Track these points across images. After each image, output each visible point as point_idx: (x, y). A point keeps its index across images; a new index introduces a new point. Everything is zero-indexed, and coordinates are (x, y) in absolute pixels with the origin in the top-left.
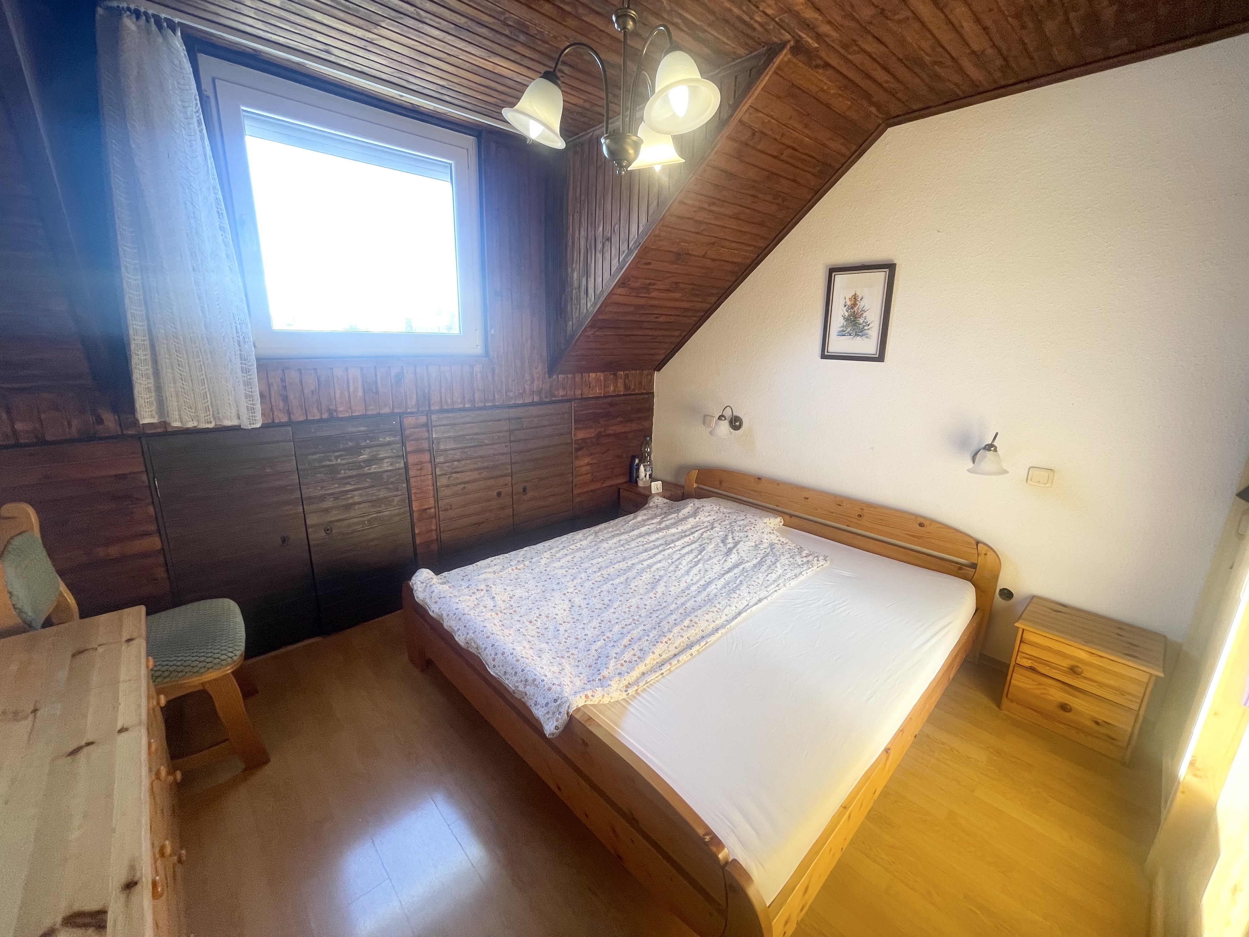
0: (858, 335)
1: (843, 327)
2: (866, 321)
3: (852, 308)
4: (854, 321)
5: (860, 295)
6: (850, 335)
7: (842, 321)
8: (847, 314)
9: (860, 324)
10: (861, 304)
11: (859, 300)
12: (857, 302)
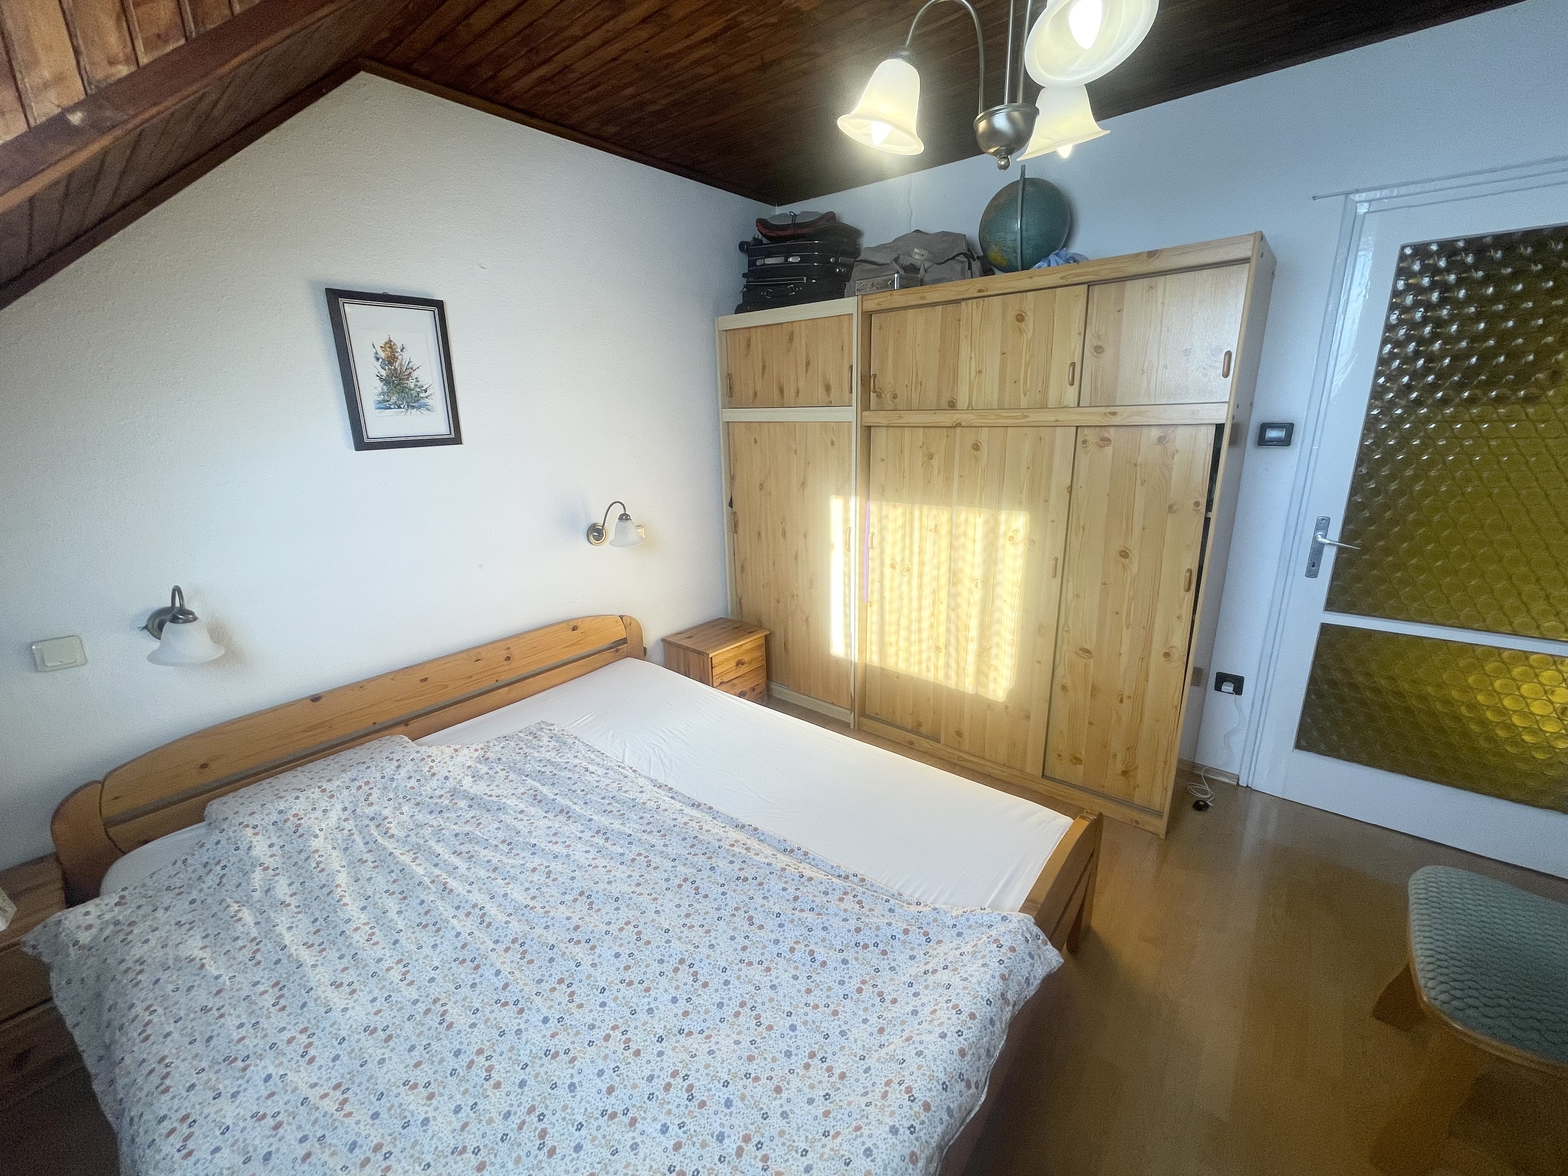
0: (413, 407)
1: (383, 393)
2: (419, 384)
3: (391, 363)
4: (398, 384)
5: (398, 343)
6: (399, 407)
7: (379, 386)
8: (384, 373)
9: (410, 389)
10: (404, 358)
11: (399, 350)
12: (397, 355)
